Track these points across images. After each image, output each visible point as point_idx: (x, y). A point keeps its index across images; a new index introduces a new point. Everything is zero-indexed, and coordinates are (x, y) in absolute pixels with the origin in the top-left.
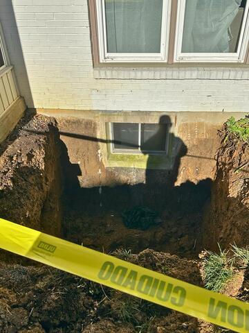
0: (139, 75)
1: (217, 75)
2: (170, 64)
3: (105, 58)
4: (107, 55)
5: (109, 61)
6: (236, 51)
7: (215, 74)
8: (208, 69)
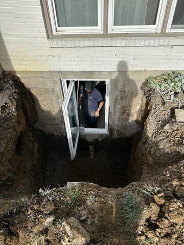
0: (82, 44)
1: (140, 43)
2: (105, 35)
3: (57, 31)
4: (58, 28)
5: (59, 33)
6: (155, 24)
7: (139, 42)
8: (134, 38)
